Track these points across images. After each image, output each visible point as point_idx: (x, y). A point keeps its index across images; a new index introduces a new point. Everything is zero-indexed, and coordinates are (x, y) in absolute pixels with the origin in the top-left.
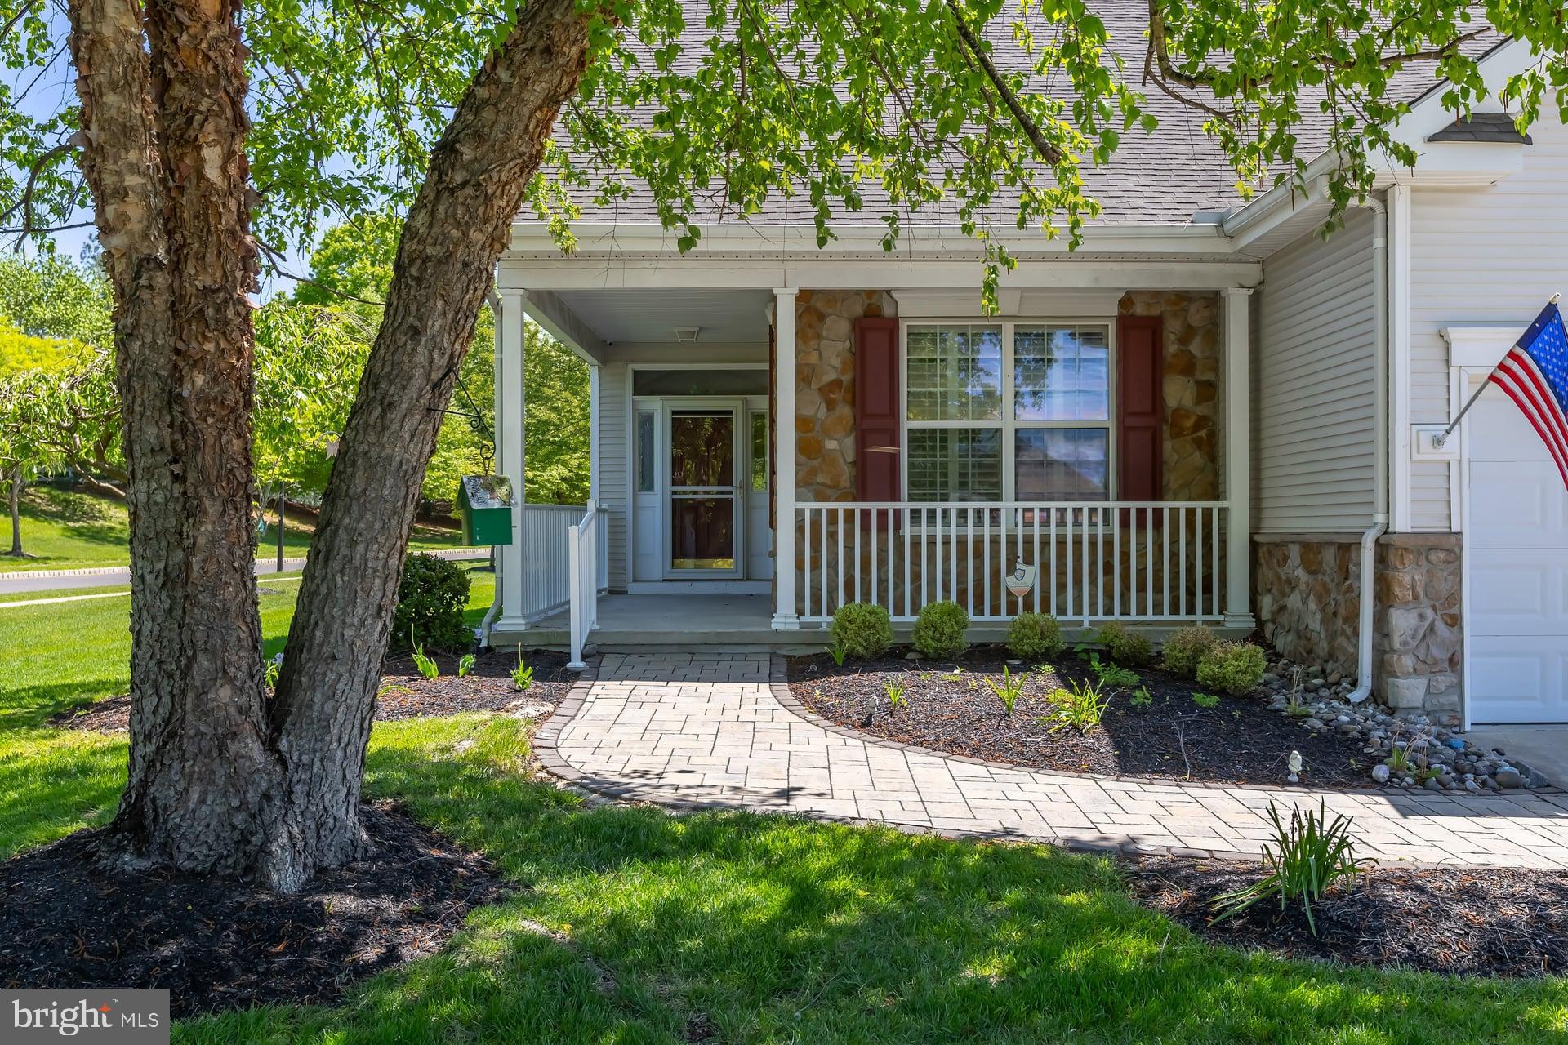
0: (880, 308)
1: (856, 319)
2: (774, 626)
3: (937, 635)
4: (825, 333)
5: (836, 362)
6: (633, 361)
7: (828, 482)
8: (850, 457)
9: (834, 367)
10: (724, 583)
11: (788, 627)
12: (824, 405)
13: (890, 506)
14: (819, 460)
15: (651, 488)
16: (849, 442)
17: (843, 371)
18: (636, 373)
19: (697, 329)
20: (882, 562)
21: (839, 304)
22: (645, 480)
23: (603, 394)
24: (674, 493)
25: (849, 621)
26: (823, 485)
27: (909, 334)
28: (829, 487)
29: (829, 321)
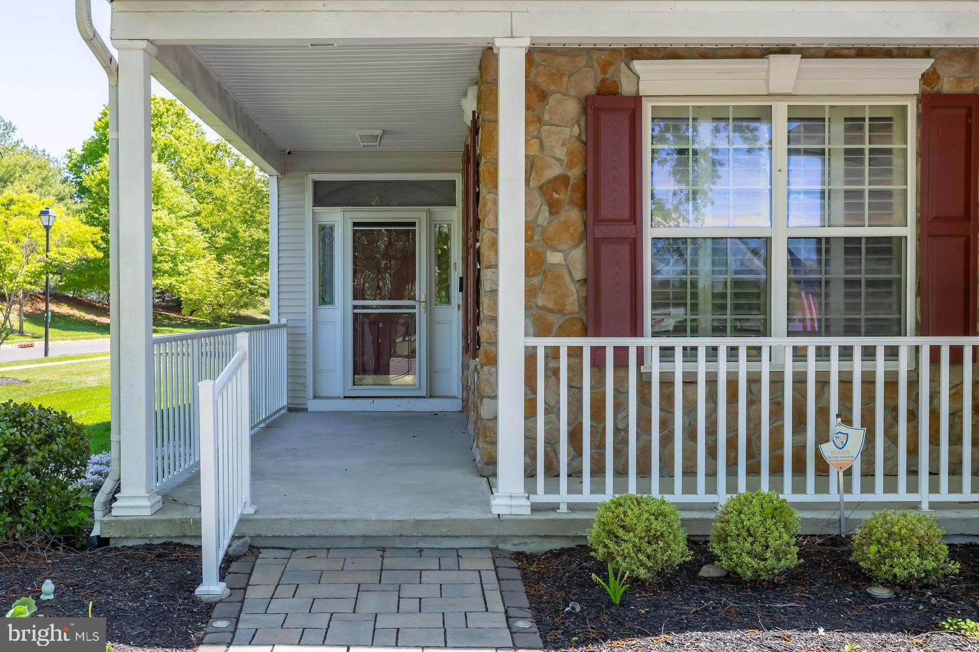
0: (616, 84)
1: (587, 97)
2: (495, 511)
3: (758, 548)
4: (546, 117)
5: (561, 153)
6: (313, 171)
7: (551, 305)
8: (579, 274)
9: (558, 160)
10: (406, 400)
11: (515, 511)
12: (545, 208)
13: (632, 343)
14: (540, 277)
15: (331, 302)
16: (578, 255)
17: (570, 166)
18: (316, 184)
19: (380, 132)
20: (620, 406)
21: (565, 79)
22: (325, 295)
23: (282, 204)
24: (355, 307)
25: (623, 527)
26: (545, 308)
27: (653, 119)
28: (551, 311)
29: (552, 100)
